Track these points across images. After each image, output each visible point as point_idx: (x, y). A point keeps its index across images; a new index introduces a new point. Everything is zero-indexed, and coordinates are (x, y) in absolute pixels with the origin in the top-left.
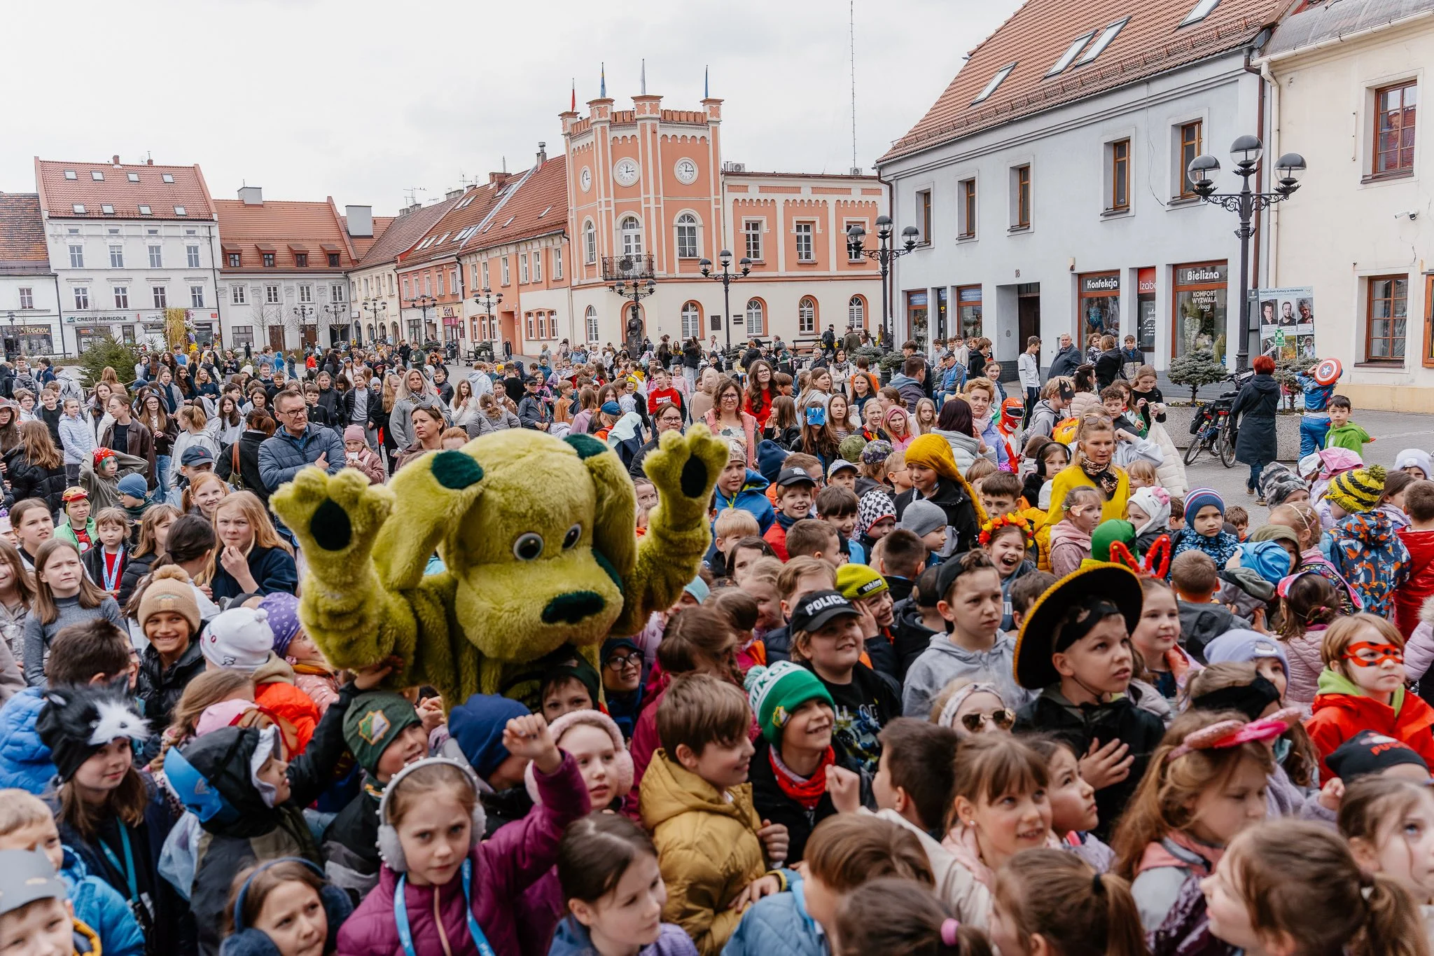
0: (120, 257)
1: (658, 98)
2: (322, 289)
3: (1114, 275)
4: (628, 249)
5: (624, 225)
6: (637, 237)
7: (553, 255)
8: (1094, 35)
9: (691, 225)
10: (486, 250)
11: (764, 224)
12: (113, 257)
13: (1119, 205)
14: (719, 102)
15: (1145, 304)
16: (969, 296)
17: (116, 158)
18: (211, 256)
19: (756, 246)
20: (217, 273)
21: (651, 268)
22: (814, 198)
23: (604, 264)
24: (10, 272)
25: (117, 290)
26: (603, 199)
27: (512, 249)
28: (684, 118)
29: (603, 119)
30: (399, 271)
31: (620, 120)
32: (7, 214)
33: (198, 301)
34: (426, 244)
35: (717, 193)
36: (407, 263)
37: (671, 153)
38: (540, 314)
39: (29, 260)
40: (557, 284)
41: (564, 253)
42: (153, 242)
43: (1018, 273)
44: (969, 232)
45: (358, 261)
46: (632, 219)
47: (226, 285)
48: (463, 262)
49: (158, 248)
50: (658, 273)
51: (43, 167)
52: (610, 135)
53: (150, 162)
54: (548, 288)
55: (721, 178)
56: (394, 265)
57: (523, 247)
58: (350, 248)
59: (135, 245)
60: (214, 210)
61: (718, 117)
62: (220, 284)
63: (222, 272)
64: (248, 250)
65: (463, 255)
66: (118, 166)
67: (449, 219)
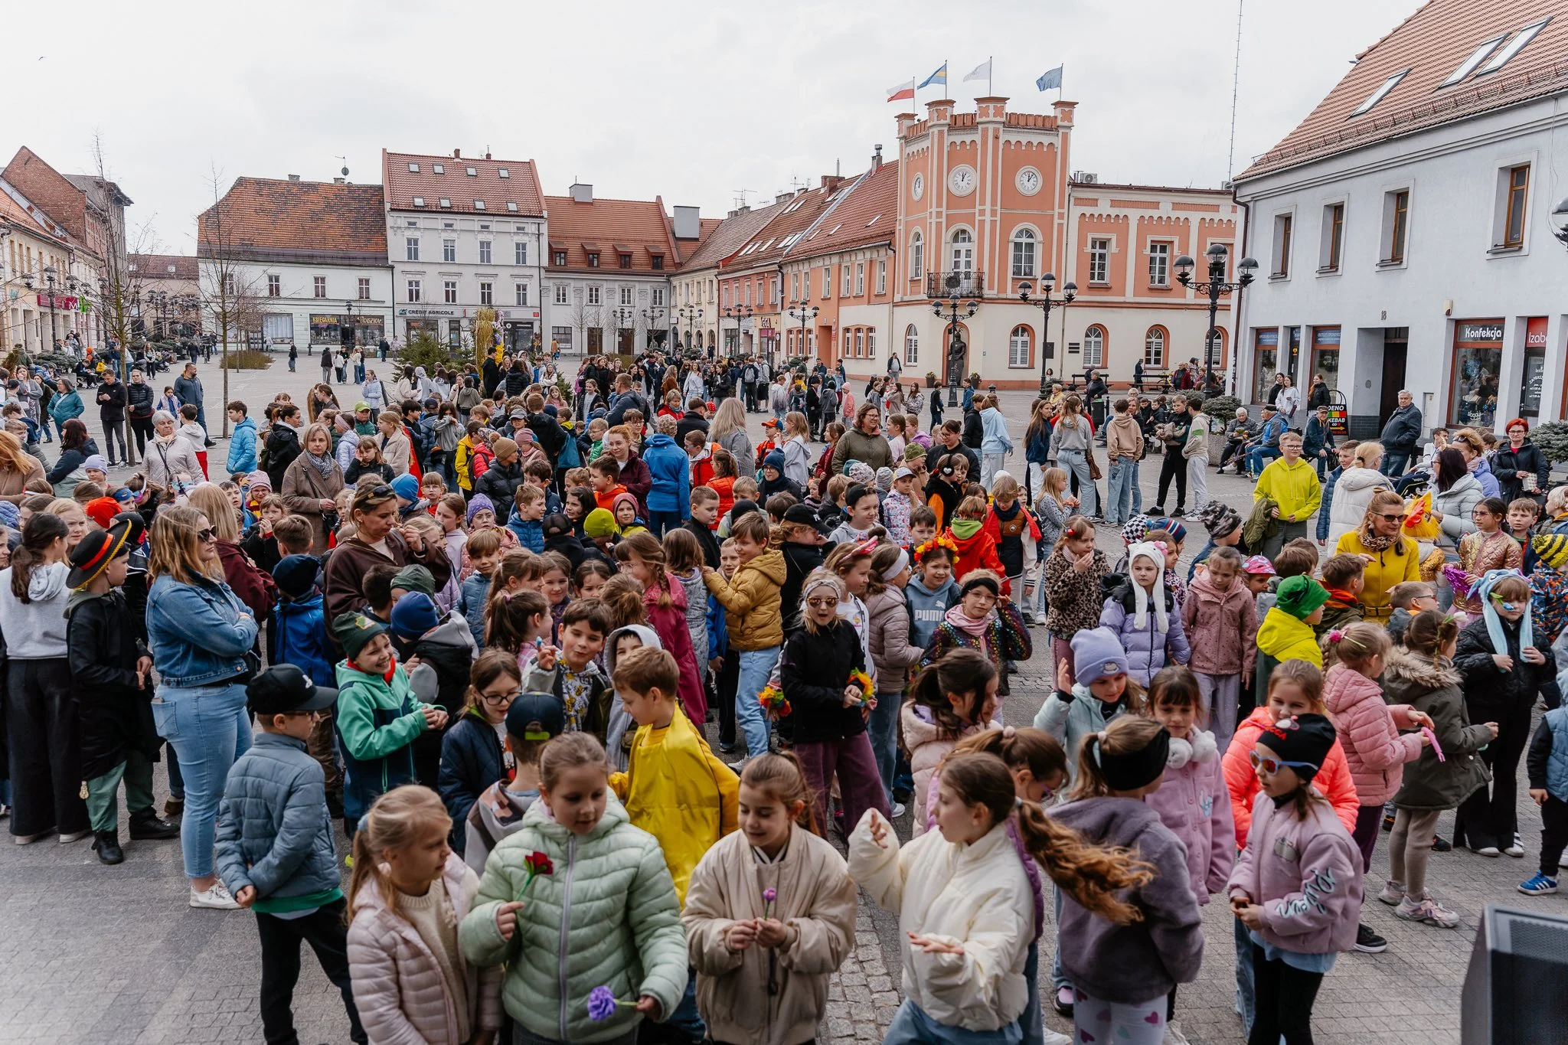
0: (453, 251)
1: (1004, 100)
2: (642, 292)
3: (1498, 323)
4: (957, 264)
5: (956, 239)
6: (968, 252)
7: (877, 268)
8: (1504, 39)
9: (1030, 240)
10: (809, 259)
11: (1114, 242)
12: (446, 251)
13: (1511, 241)
14: (1072, 105)
15: (1533, 360)
16: (1326, 339)
17: (457, 152)
18: (538, 253)
19: (1102, 267)
20: (542, 271)
21: (980, 287)
22: (1174, 215)
23: (930, 279)
24: (352, 262)
25: (447, 285)
26: (934, 210)
27: (835, 260)
28: (1031, 122)
29: (942, 122)
30: (720, 278)
31: (959, 123)
32: (354, 205)
33: (522, 301)
34: (750, 249)
35: (1061, 206)
36: (728, 269)
37: (1014, 159)
38: (858, 330)
39: (371, 250)
40: (878, 299)
41: (889, 265)
42: (484, 237)
43: (1384, 315)
44: (1332, 266)
45: (681, 265)
46: (964, 231)
47: (550, 283)
48: (784, 271)
49: (489, 244)
50: (987, 293)
51: (389, 158)
52: (948, 140)
53: (489, 156)
54: (869, 303)
55: (1068, 190)
56: (716, 271)
57: (846, 258)
58: (674, 250)
59: (467, 239)
60: (544, 206)
61: (1071, 120)
62: (544, 283)
63: (547, 271)
64: (574, 249)
65: (784, 263)
66: (458, 160)
67: (775, 224)
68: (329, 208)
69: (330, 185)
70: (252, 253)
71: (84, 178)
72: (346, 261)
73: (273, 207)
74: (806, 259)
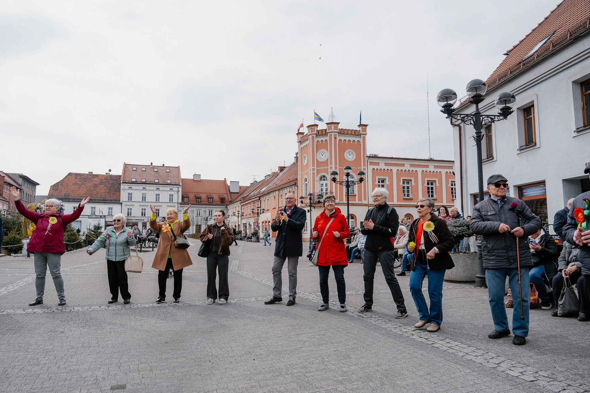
0: (145, 197)
1: (338, 123)
4: (322, 190)
5: (321, 179)
6: (326, 184)
10: (268, 193)
11: (387, 180)
12: (143, 197)
14: (366, 126)
16: (533, 192)
17: (152, 163)
18: (178, 197)
20: (179, 204)
22: (411, 169)
24: (106, 202)
25: (142, 210)
26: (311, 168)
27: (277, 192)
28: (350, 132)
29: (313, 133)
30: (242, 204)
31: (320, 133)
32: (111, 182)
34: (252, 194)
35: (364, 165)
36: (244, 201)
37: (343, 147)
39: (114, 197)
42: (158, 192)
44: (529, 143)
45: (231, 201)
46: (324, 176)
48: (261, 199)
49: (159, 195)
51: (126, 166)
52: (316, 140)
53: (163, 165)
55: (366, 159)
56: (240, 202)
57: (281, 191)
58: (229, 197)
59: (151, 194)
60: (181, 181)
61: (366, 132)
62: (179, 209)
63: (181, 204)
64: (192, 196)
65: (261, 196)
66: (151, 166)
67: (262, 184)
68: (101, 183)
69: (104, 175)
70: (68, 199)
71: (15, 174)
72: (104, 201)
73: (80, 183)
74: (267, 194)
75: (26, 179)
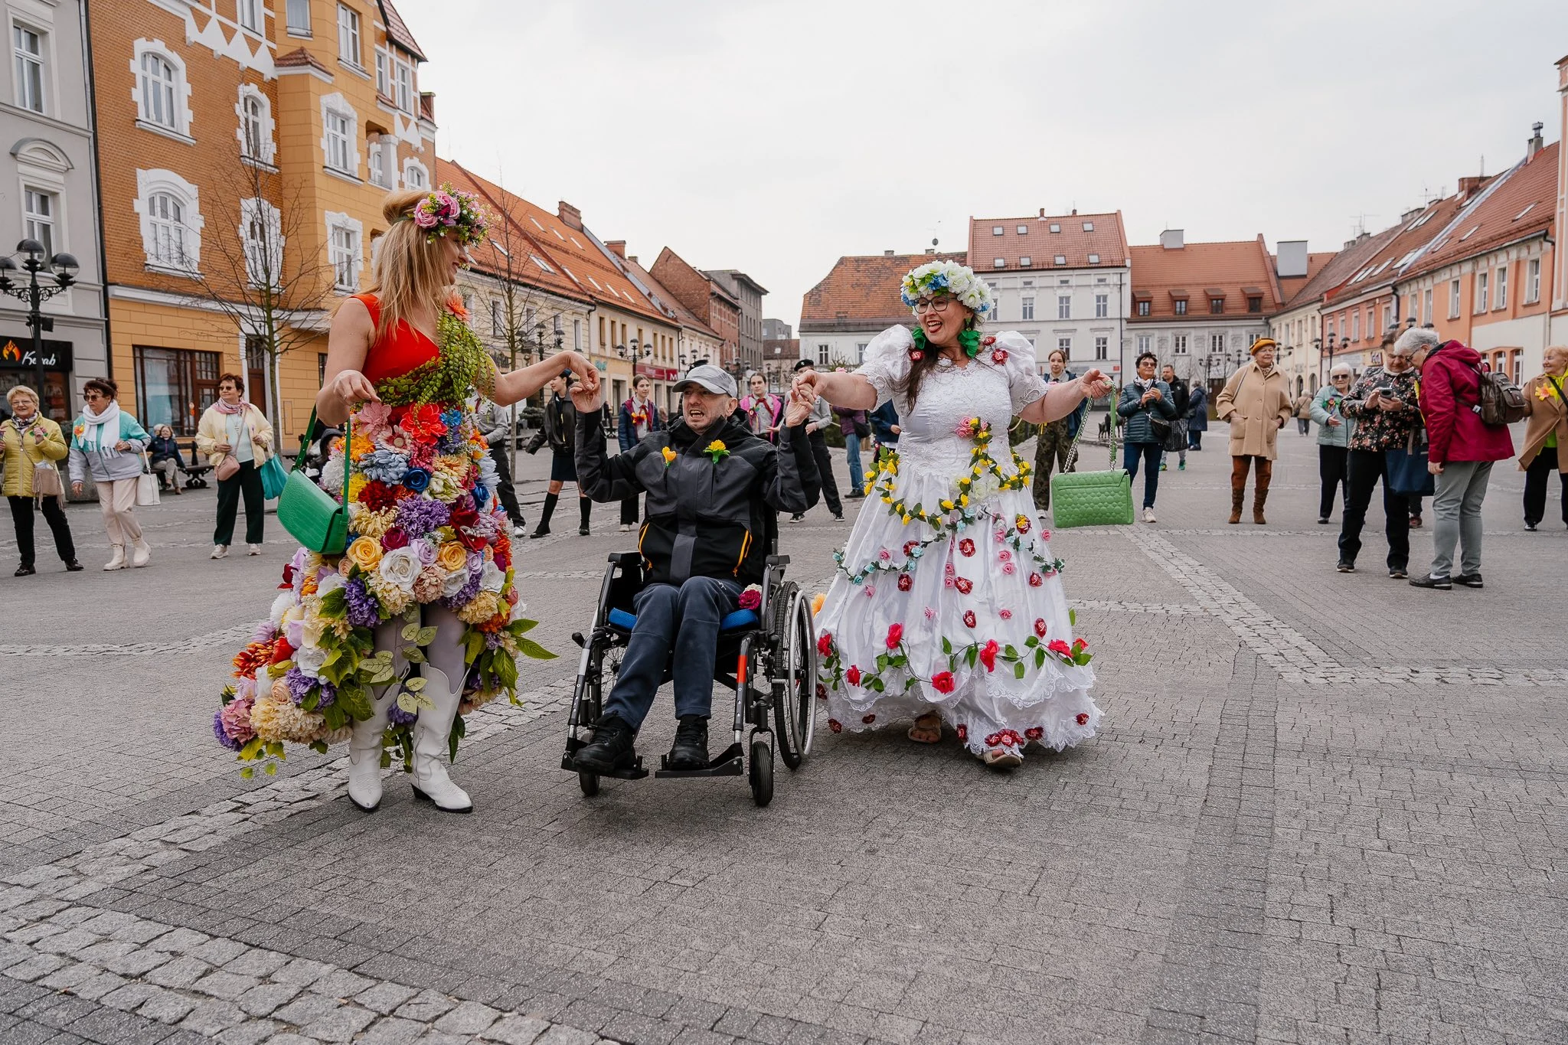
0: (1031, 309)
2: (1237, 337)
7: (1527, 269)
10: (1431, 273)
12: (1025, 309)
18: (1120, 304)
20: (1124, 322)
27: (1467, 268)
30: (1324, 312)
33: (1102, 354)
34: (1361, 276)
36: (1333, 301)
38: (1499, 354)
40: (1529, 310)
41: (1545, 265)
42: (1064, 292)
45: (1283, 303)
47: (1132, 335)
48: (1400, 293)
49: (1068, 298)
51: (975, 224)
53: (1074, 211)
54: (1514, 317)
56: (1319, 305)
57: (1483, 263)
58: (1276, 291)
59: (1046, 294)
60: (1127, 254)
62: (1126, 335)
63: (1129, 321)
64: (1160, 297)
65: (1401, 284)
66: (1042, 219)
67: (1397, 243)
69: (921, 255)
70: (846, 325)
73: (867, 281)
74: (1427, 274)
75: (744, 281)
